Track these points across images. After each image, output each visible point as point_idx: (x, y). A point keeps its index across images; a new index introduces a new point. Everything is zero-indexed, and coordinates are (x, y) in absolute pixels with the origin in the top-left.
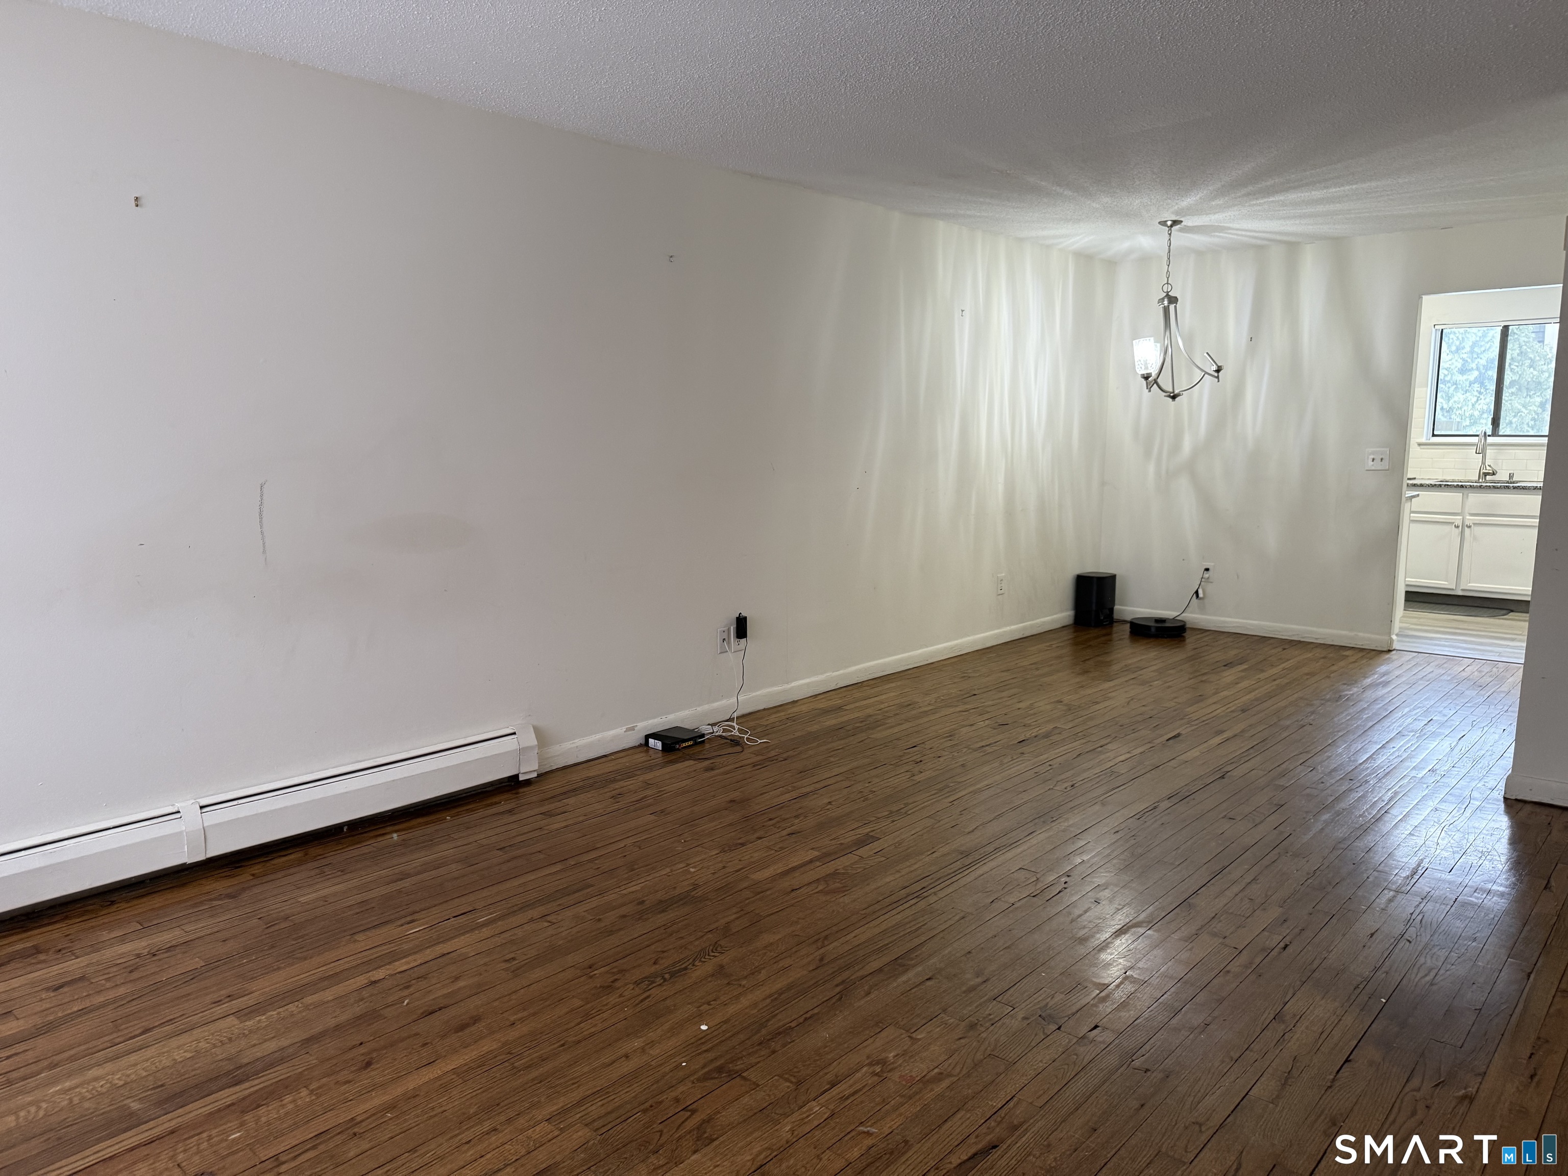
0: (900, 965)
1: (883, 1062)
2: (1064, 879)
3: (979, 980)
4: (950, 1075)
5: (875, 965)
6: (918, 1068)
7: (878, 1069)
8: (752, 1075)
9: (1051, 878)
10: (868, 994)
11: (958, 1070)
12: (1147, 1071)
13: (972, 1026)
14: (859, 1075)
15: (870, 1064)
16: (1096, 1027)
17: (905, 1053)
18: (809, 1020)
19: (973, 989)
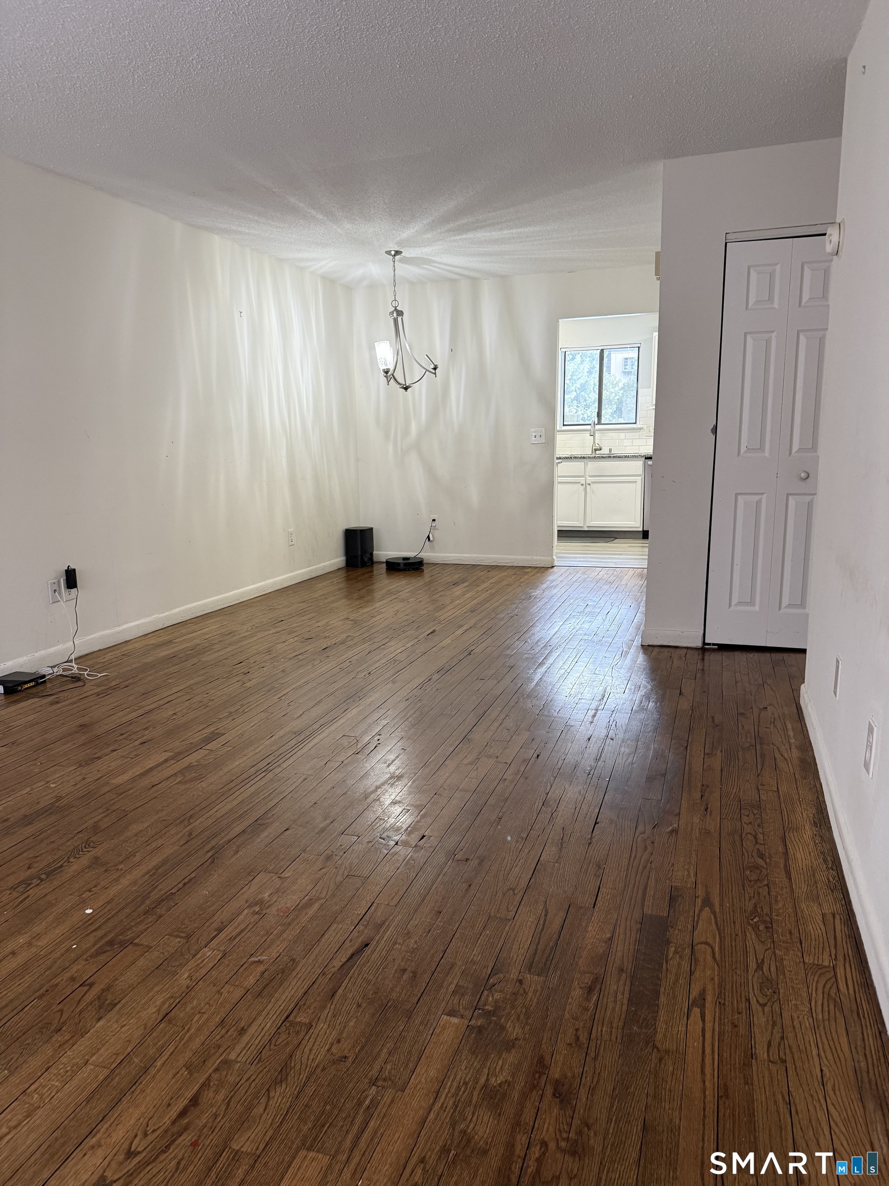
0: (259, 825)
1: (261, 902)
2: (376, 738)
3: (328, 822)
4: (318, 899)
5: (238, 829)
6: (291, 900)
7: (257, 909)
8: (144, 940)
9: (367, 739)
10: (237, 852)
11: (323, 895)
12: (467, 860)
13: (329, 858)
14: (241, 917)
15: (250, 906)
16: (423, 837)
17: (277, 891)
18: (188, 884)
19: (323, 830)
